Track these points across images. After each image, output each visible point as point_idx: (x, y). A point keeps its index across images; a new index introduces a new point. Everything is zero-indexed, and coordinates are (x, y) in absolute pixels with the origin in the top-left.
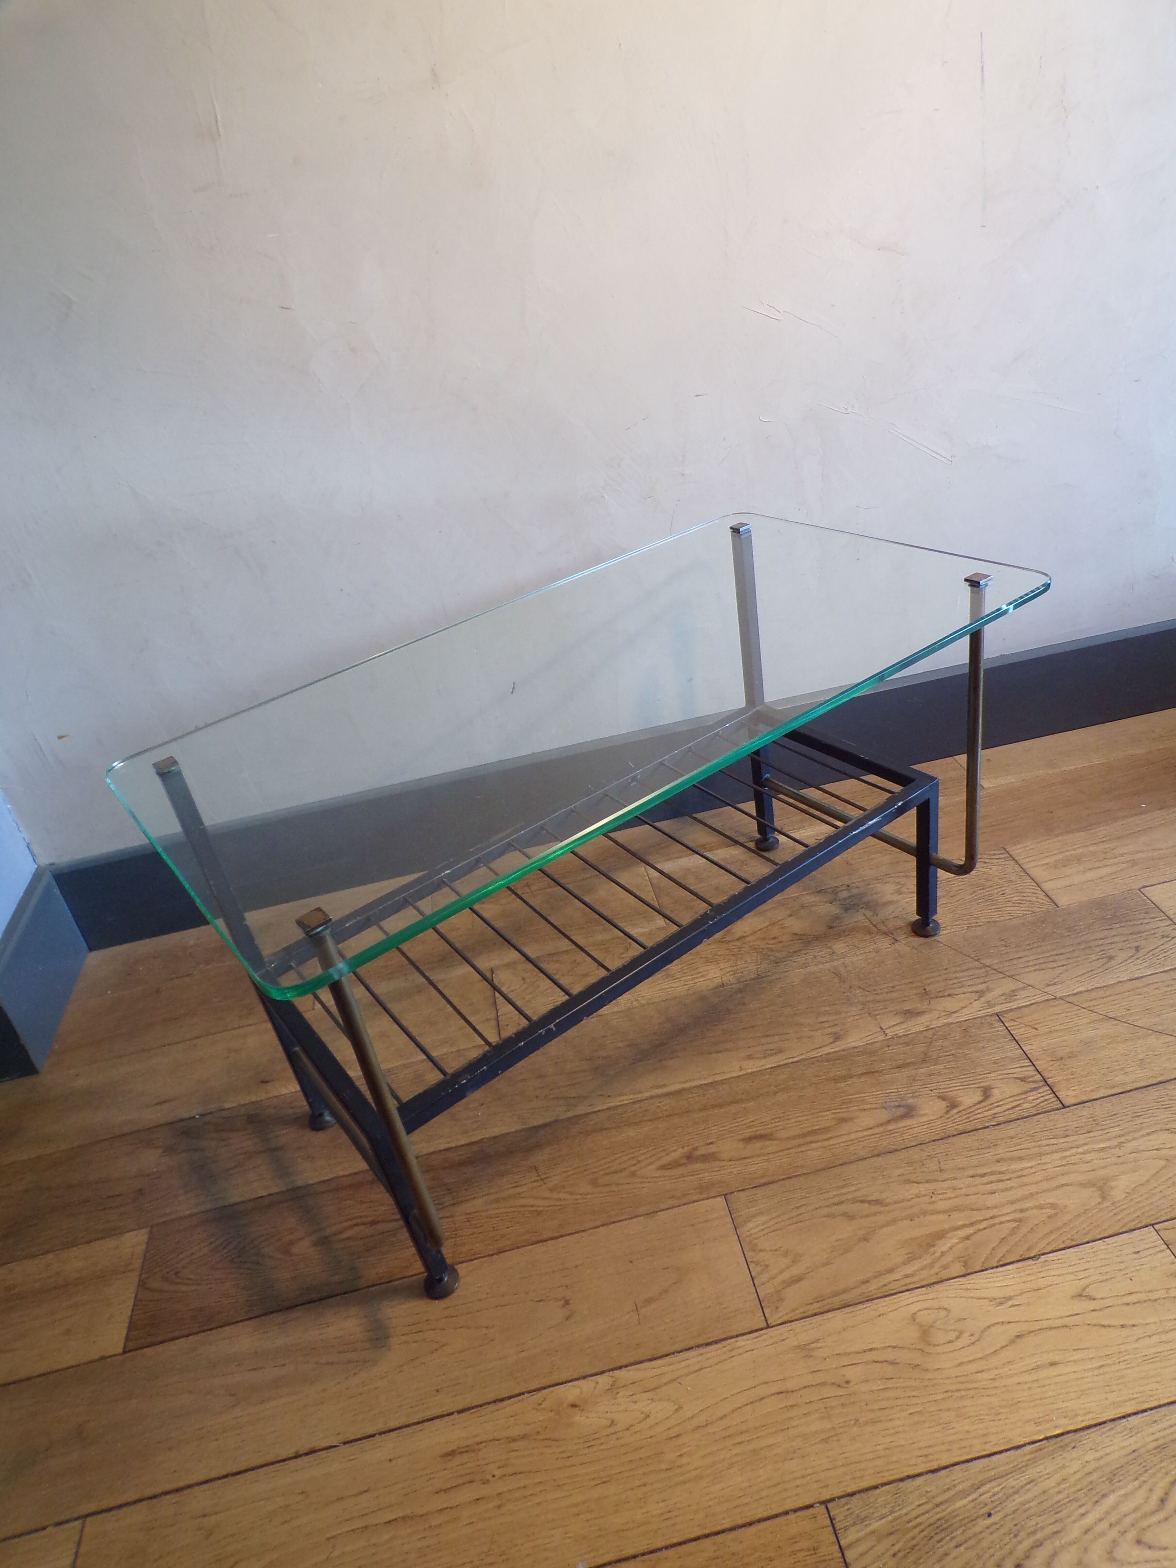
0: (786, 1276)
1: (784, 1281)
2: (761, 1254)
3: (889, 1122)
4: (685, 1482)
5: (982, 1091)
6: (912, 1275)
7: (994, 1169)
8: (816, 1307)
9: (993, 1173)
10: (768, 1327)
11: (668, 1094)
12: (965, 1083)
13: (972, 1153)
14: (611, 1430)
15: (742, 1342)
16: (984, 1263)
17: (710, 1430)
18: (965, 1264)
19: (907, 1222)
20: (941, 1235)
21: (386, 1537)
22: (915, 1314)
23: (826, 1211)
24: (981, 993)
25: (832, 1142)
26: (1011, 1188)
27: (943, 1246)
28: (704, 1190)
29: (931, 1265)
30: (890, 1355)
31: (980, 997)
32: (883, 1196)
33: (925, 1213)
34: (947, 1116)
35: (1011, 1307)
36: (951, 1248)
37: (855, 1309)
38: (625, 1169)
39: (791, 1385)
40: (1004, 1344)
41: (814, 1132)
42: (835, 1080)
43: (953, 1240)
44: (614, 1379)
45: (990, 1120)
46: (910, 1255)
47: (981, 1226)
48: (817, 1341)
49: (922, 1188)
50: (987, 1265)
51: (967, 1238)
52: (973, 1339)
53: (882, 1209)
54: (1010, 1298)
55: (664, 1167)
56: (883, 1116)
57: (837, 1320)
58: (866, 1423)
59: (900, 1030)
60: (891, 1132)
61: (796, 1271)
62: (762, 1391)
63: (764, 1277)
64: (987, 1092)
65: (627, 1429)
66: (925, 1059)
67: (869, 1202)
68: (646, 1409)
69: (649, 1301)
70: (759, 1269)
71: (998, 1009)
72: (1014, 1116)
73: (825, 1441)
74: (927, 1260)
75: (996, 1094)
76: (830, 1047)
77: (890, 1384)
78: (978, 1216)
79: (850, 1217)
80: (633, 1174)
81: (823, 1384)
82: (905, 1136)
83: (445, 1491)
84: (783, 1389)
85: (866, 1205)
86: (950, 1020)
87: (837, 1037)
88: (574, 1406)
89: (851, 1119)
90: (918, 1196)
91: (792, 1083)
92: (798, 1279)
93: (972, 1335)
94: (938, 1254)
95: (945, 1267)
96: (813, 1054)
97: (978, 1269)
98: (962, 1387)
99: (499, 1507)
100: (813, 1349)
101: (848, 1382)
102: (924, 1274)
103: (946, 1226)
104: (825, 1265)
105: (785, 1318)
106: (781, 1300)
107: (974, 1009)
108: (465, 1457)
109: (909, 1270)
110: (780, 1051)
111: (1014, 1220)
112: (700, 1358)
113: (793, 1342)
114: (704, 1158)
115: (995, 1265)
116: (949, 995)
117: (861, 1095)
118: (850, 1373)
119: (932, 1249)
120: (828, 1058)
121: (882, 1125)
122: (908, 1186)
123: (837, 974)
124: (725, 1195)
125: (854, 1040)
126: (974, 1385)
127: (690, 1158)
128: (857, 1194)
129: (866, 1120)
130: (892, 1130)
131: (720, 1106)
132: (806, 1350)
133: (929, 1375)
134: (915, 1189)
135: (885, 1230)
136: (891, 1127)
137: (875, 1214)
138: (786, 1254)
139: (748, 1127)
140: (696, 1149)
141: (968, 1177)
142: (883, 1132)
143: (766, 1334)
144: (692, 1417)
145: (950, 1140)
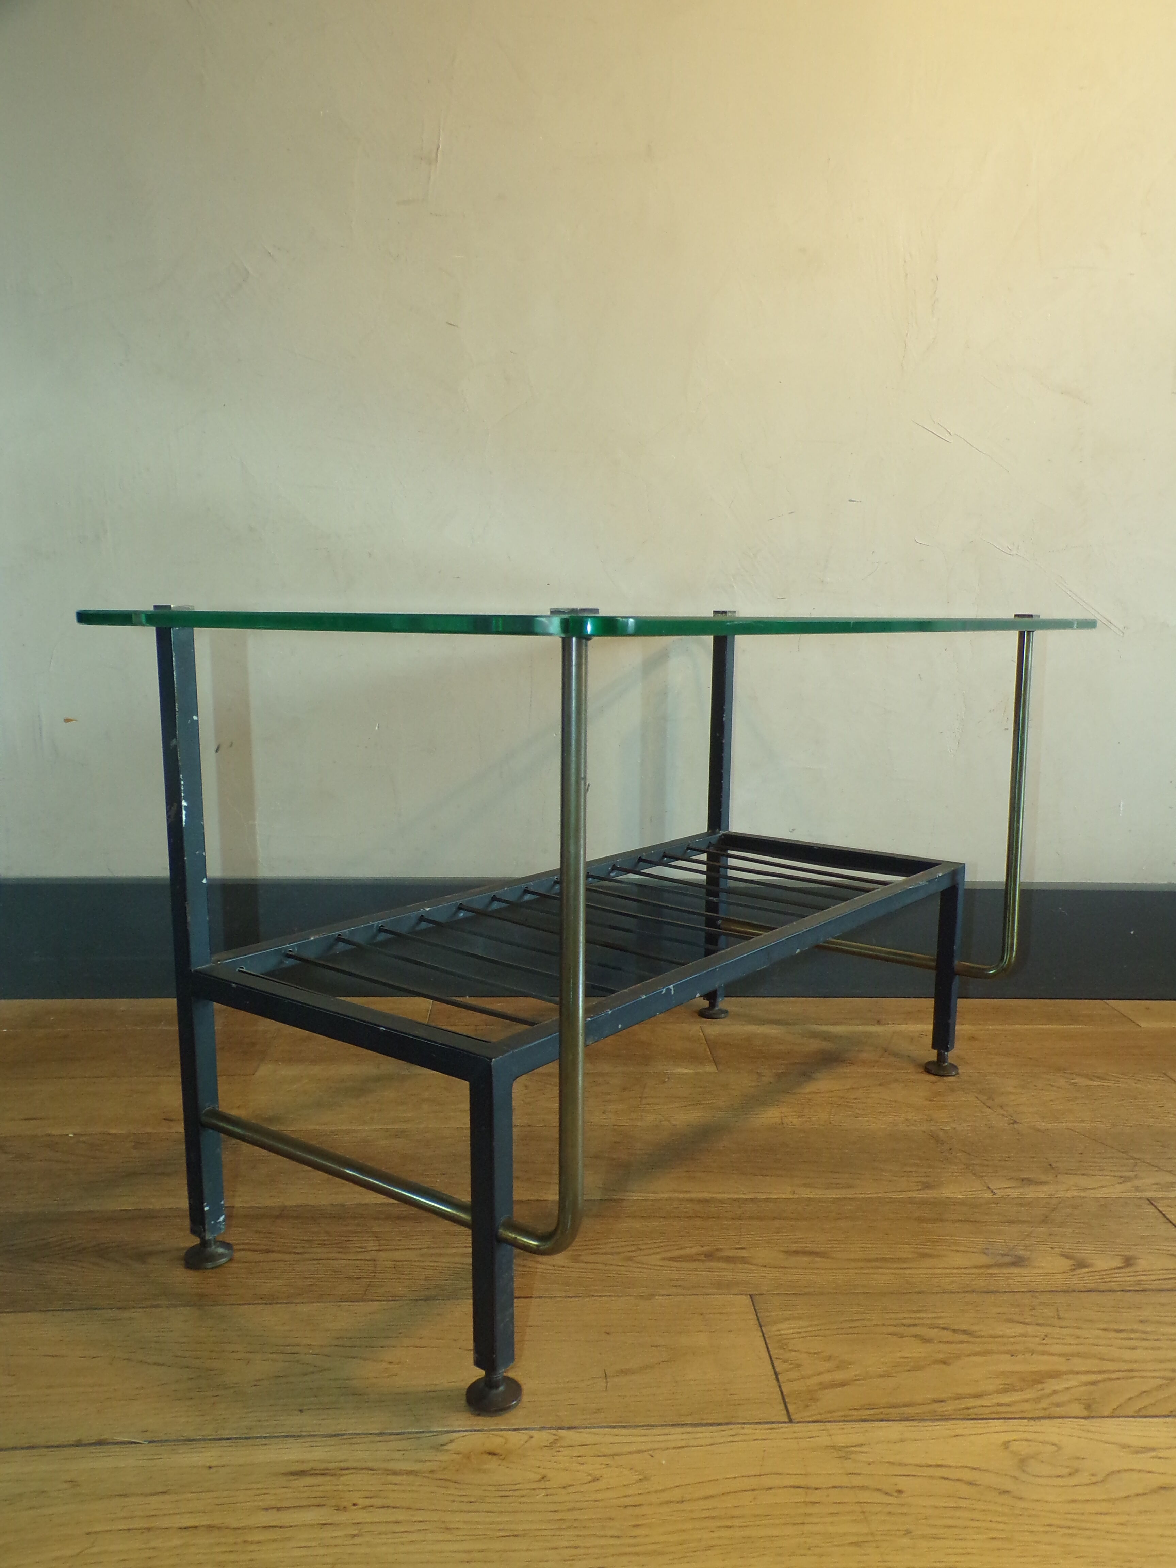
0: (827, 1378)
1: (821, 1383)
2: (794, 1354)
3: (989, 1266)
4: (637, 1554)
5: (1122, 1259)
6: (1008, 1405)
7: (1135, 1327)
8: (865, 1413)
9: (1132, 1331)
10: (791, 1421)
11: (691, 1200)
12: (1100, 1249)
13: (1103, 1309)
14: (542, 1485)
15: (748, 1429)
16: (1115, 1410)
17: (686, 1506)
18: (1088, 1407)
19: (1008, 1357)
20: (1055, 1375)
21: (176, 1542)
22: (1009, 1442)
23: (892, 1329)
24: (1126, 1179)
25: (908, 1271)
26: (1159, 1348)
27: (1053, 1385)
28: (723, 1286)
29: (1037, 1400)
30: (968, 1475)
31: (1124, 1182)
32: (975, 1328)
33: (1033, 1352)
34: (1071, 1273)
35: (1153, 1458)
36: (1067, 1389)
37: (920, 1424)
38: (619, 1253)
39: (813, 1482)
40: (1141, 1492)
41: (885, 1260)
42: (920, 1220)
43: (1073, 1382)
44: (555, 1437)
45: (1130, 1286)
46: (1006, 1386)
47: (1113, 1376)
48: (861, 1445)
49: (1030, 1329)
50: (1117, 1413)
51: (1094, 1383)
52: (1094, 1479)
53: (970, 1339)
54: (1153, 1449)
55: (671, 1259)
56: (984, 1260)
57: (894, 1430)
58: (923, 1537)
59: (1015, 1193)
60: (991, 1275)
61: (839, 1376)
62: (768, 1481)
63: (793, 1375)
64: (1128, 1262)
65: (564, 1488)
66: (1045, 1220)
67: (954, 1331)
68: (597, 1473)
69: (624, 1372)
70: (785, 1366)
71: (1149, 1195)
72: (1164, 1287)
73: (856, 1544)
74: (1029, 1394)
75: (1142, 1264)
76: (917, 1192)
77: (962, 1503)
78: (1110, 1366)
79: (926, 1340)
80: (630, 1259)
81: (863, 1488)
82: (1011, 1282)
83: (279, 1509)
84: (802, 1484)
85: (949, 1333)
86: (1083, 1194)
87: (927, 1186)
88: (492, 1454)
89: (938, 1256)
90: (1023, 1335)
91: (861, 1214)
92: (843, 1384)
93: (1093, 1475)
94: (1047, 1391)
95: (1058, 1405)
96: (895, 1196)
97: (1106, 1414)
98: (1073, 1524)
99: (354, 1536)
100: (852, 1452)
101: (900, 1492)
102: (1026, 1406)
103: (1064, 1368)
104: (881, 1376)
105: (819, 1417)
106: (814, 1400)
107: (1117, 1190)
108: (320, 1479)
109: (1006, 1399)
110: (850, 1187)
111: (1164, 1378)
112: (684, 1436)
113: (824, 1440)
114: (728, 1260)
115: (1130, 1414)
116: (1083, 1175)
117: (953, 1238)
118: (903, 1483)
119: (1039, 1386)
120: (912, 1201)
121: (981, 1267)
122: (1010, 1325)
123: (934, 1137)
124: (751, 1296)
125: (952, 1191)
126: (1094, 1526)
127: (710, 1256)
128: (940, 1321)
129: (959, 1260)
130: (997, 1274)
131: (760, 1219)
132: (844, 1452)
133: (1022, 1504)
134: (1019, 1329)
135: (973, 1359)
136: (994, 1271)
137: (962, 1342)
138: (829, 1358)
139: (795, 1243)
140: (721, 1250)
141: (1098, 1329)
142: (982, 1274)
143: (787, 1428)
144: (663, 1491)
145: (1075, 1294)
